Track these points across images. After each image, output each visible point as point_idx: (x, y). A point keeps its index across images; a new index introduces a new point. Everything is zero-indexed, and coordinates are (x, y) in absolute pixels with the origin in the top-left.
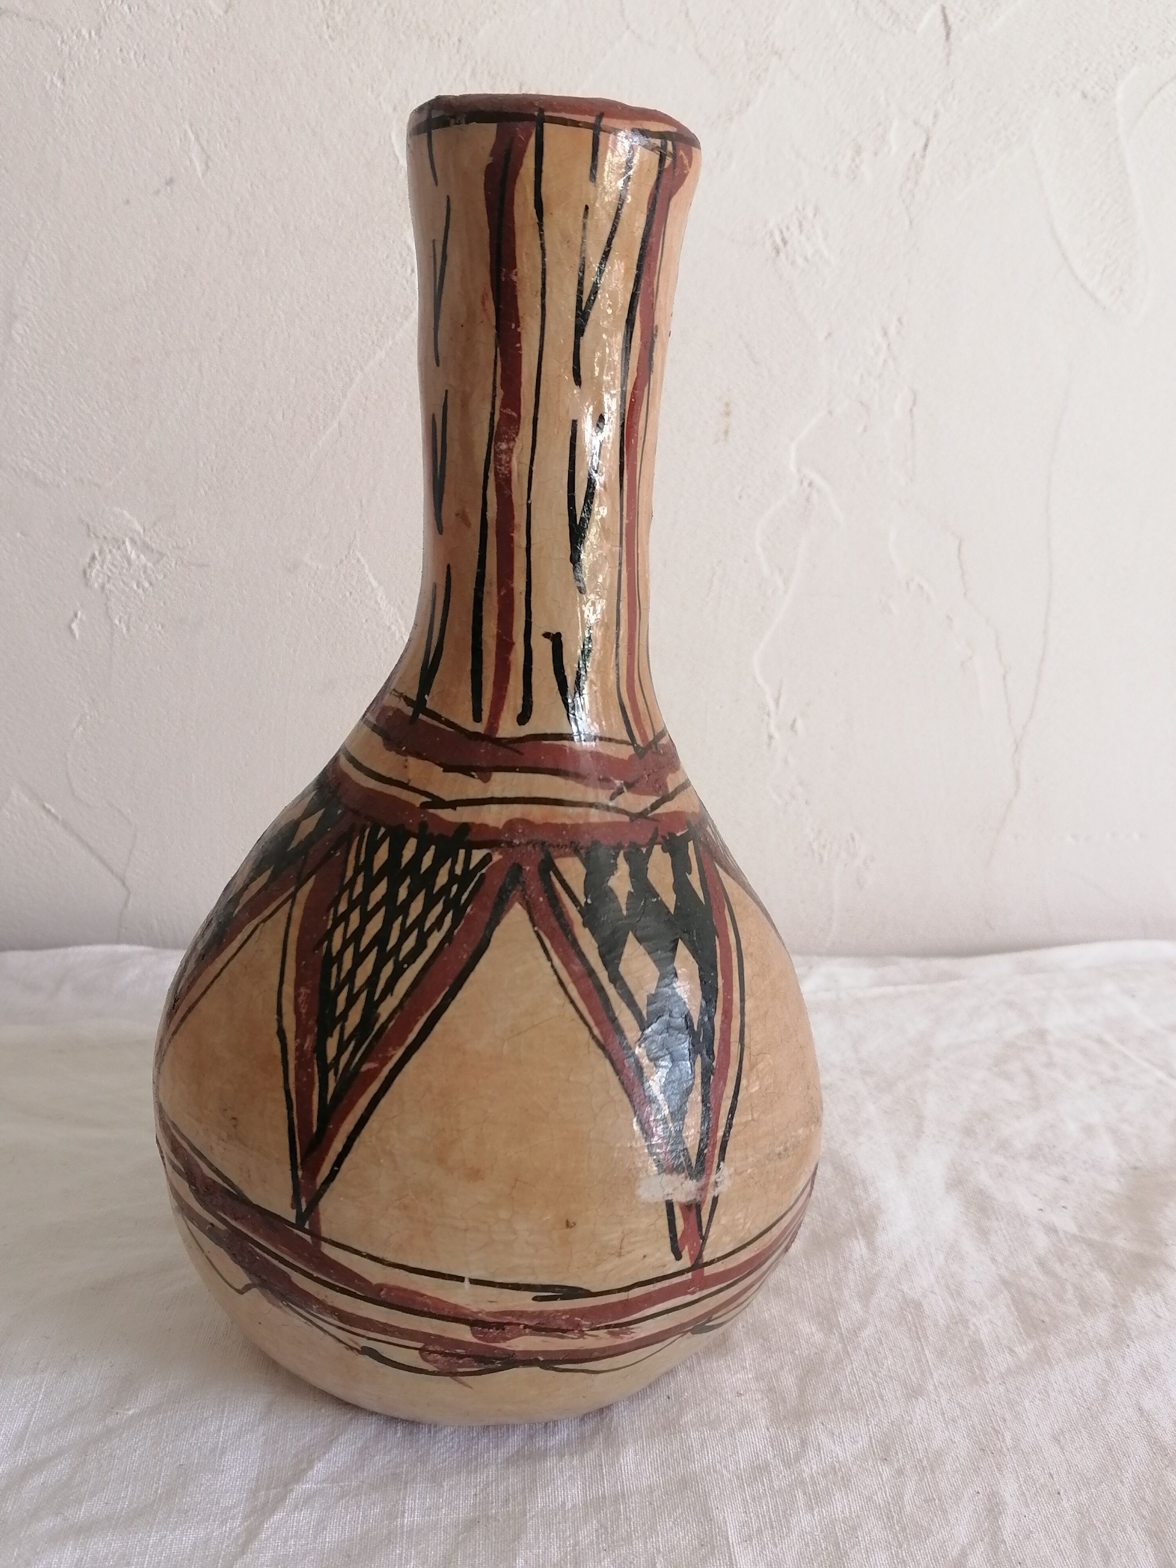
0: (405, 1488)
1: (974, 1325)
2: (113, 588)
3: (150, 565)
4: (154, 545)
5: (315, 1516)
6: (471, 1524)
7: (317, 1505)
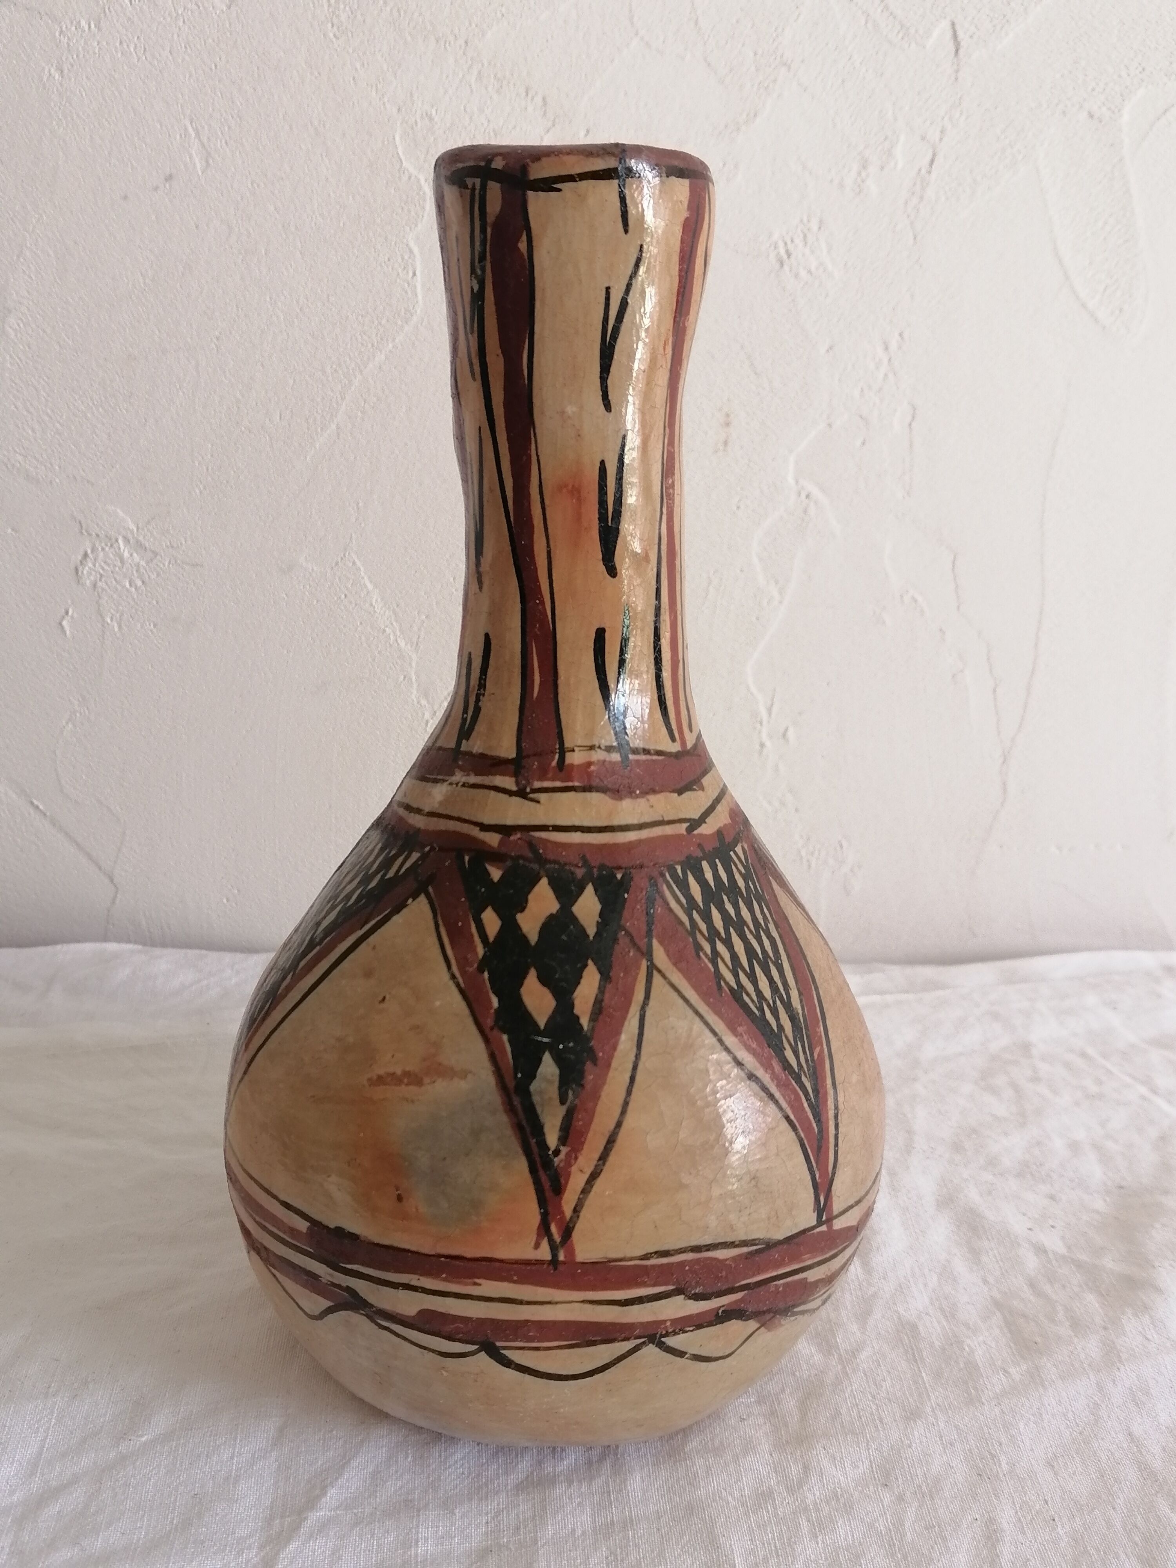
0: (418, 1516)
1: (969, 1346)
2: (104, 586)
3: (143, 563)
4: (147, 545)
5: (330, 1545)
6: (484, 1553)
7: (331, 1533)
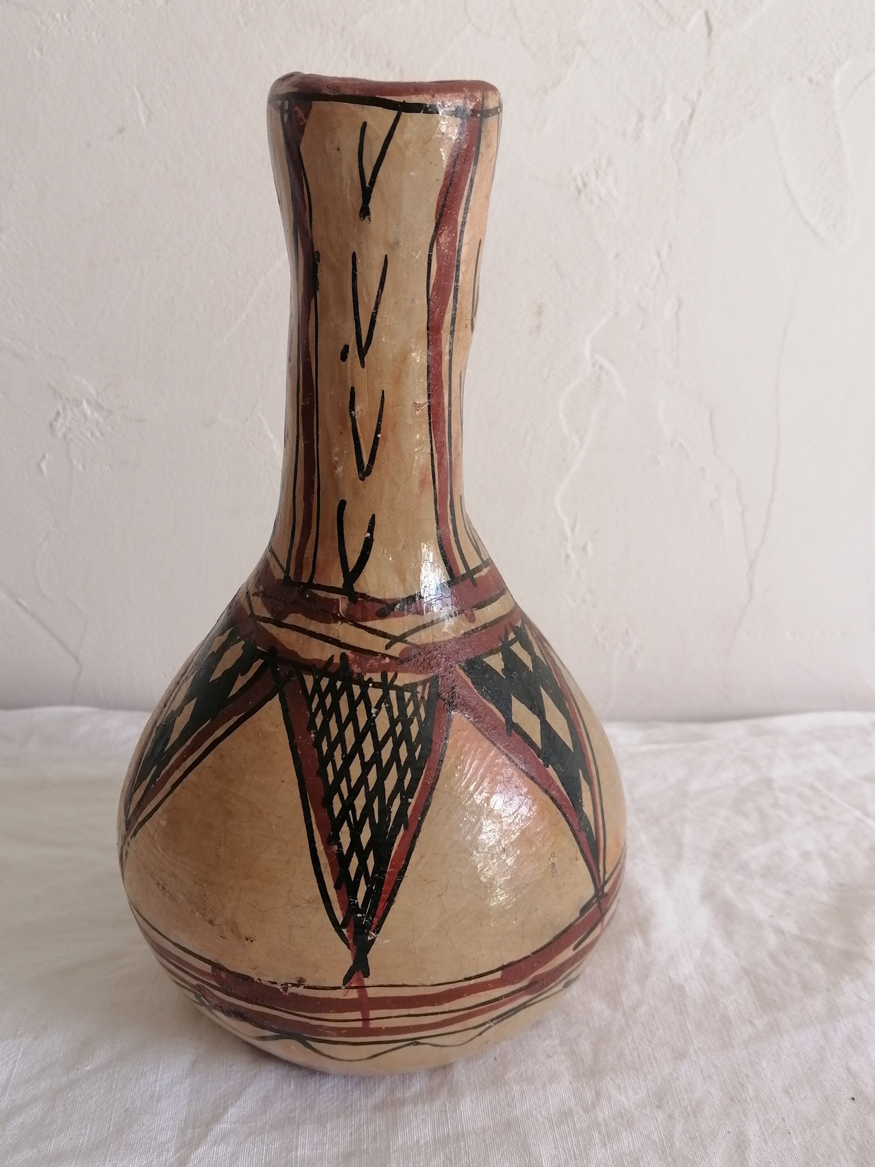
0: (298, 1128)
1: (723, 1004)
2: (73, 437)
3: (101, 420)
4: (104, 405)
5: (230, 1149)
6: (348, 1157)
7: (231, 1141)
